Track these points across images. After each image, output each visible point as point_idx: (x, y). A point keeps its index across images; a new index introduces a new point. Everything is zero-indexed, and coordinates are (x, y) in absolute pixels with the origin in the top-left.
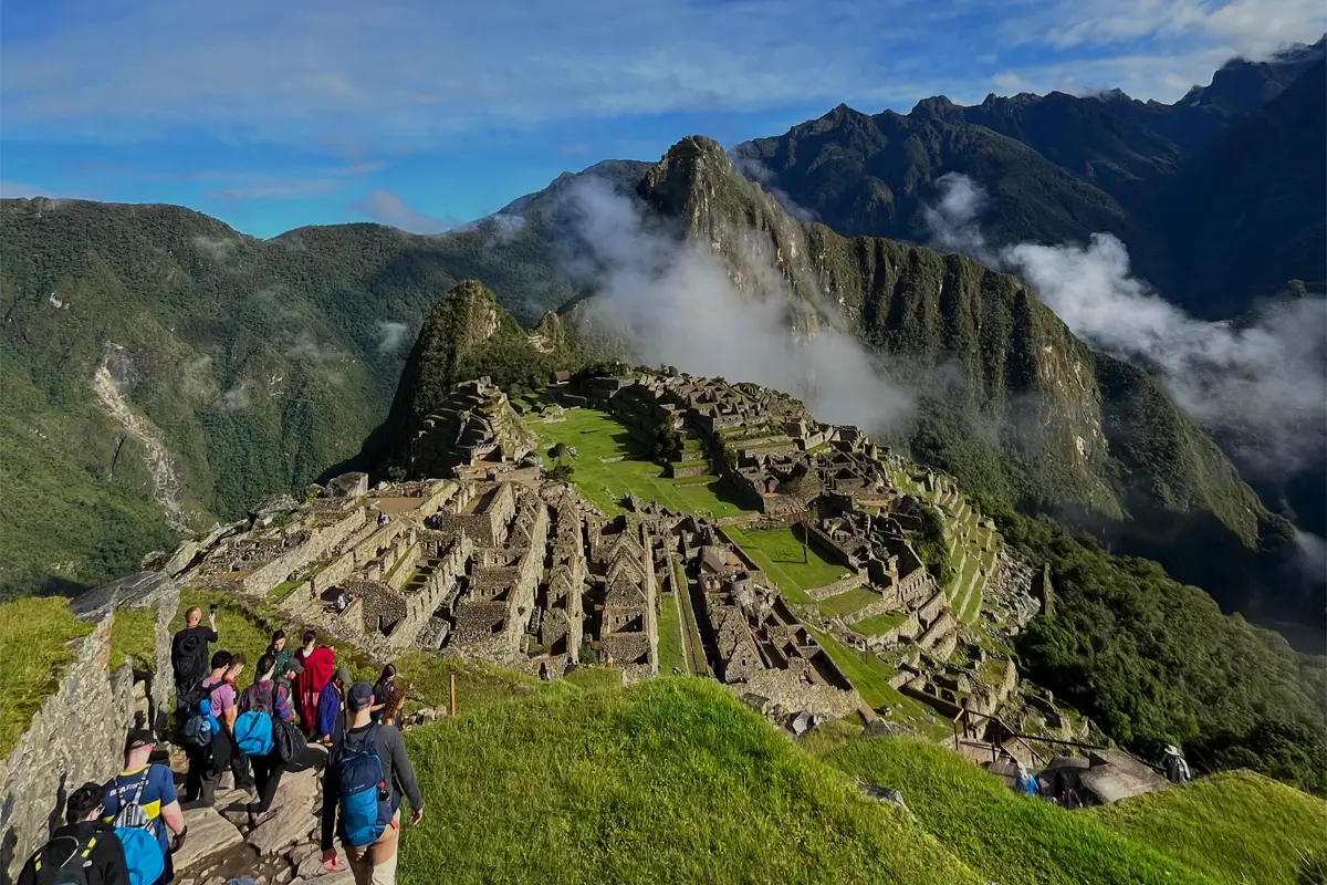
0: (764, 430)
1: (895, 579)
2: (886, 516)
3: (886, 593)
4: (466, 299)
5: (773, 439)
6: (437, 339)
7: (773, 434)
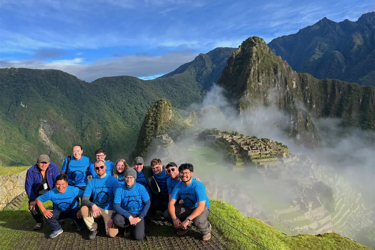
0: (268, 156)
1: (310, 209)
2: (311, 188)
3: (305, 214)
4: (161, 105)
5: (271, 159)
6: (151, 120)
7: (271, 157)
